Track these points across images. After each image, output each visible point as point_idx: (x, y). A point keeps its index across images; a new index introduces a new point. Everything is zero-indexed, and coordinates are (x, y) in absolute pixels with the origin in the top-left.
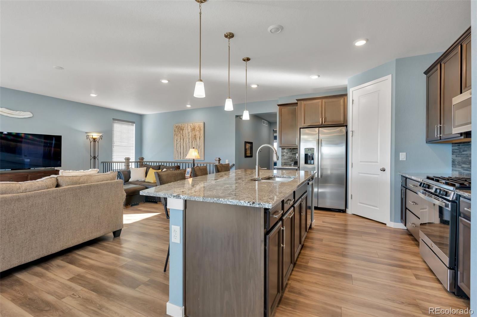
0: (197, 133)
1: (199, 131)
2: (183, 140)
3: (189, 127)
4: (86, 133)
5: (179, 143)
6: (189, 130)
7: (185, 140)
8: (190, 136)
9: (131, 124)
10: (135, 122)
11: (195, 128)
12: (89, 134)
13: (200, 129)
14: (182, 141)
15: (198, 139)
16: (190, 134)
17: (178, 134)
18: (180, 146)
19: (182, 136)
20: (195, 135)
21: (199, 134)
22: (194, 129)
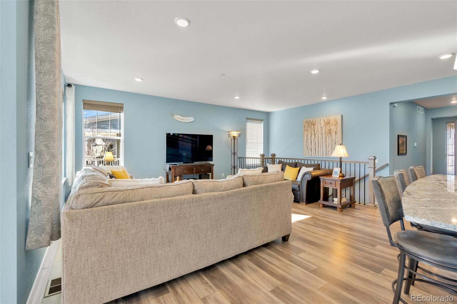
0: (333, 127)
1: (335, 125)
2: (315, 135)
3: (322, 121)
4: (228, 132)
5: (310, 139)
6: (323, 124)
7: (317, 135)
8: (324, 131)
9: (259, 121)
10: (263, 120)
11: (330, 122)
12: (230, 133)
13: (337, 123)
14: (313, 136)
15: (333, 134)
16: (324, 129)
17: (309, 129)
18: (311, 142)
19: (313, 131)
20: (330, 130)
21: (335, 128)
22: (328, 123)
